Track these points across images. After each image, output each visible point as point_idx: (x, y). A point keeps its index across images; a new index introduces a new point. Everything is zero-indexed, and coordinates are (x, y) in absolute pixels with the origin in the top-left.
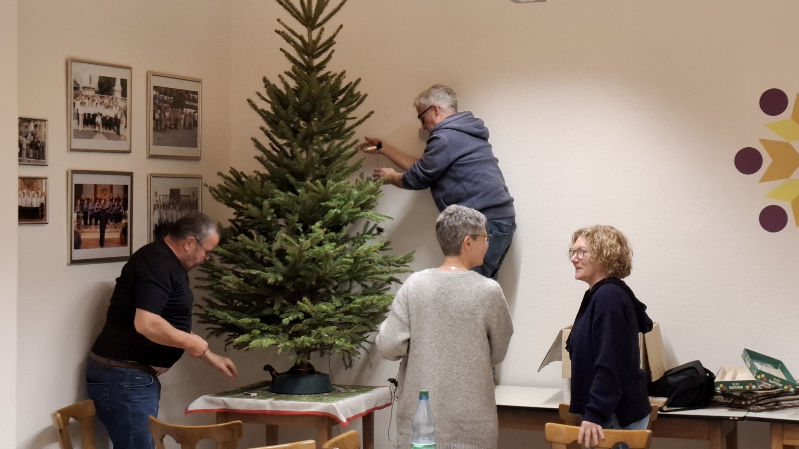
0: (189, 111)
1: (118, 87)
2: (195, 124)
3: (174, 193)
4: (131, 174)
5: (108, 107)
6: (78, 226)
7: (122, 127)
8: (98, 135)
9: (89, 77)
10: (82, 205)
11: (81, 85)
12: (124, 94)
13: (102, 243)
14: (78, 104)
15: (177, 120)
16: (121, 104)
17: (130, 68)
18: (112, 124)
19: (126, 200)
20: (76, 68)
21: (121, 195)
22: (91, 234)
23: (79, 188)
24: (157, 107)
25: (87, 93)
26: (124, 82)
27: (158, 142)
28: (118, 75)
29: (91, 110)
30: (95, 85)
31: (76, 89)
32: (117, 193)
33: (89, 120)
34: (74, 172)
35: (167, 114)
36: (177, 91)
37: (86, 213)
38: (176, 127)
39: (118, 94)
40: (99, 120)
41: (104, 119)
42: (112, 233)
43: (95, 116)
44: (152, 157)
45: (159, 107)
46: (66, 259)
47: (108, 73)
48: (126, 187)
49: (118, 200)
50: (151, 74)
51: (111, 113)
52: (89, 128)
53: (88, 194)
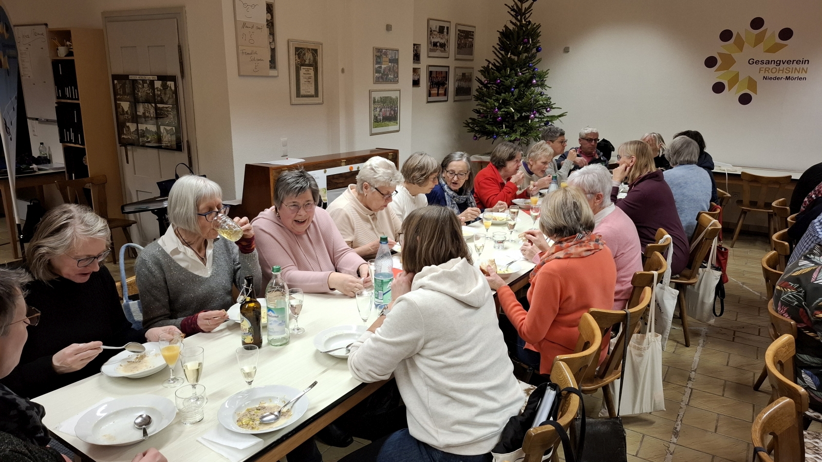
0: (470, 40)
1: (445, 30)
2: (472, 45)
3: (464, 74)
4: (449, 67)
5: (442, 39)
6: (430, 88)
7: (446, 47)
8: (438, 51)
9: (435, 26)
10: (432, 79)
11: (433, 30)
12: (447, 33)
13: (438, 95)
14: (431, 37)
15: (466, 44)
16: (446, 37)
17: (450, 22)
18: (443, 46)
19: (447, 77)
20: (431, 22)
21: (445, 75)
22: (434, 91)
23: (431, 72)
24: (459, 38)
25: (435, 33)
26: (448, 28)
27: (459, 53)
28: (446, 25)
29: (436, 40)
30: (438, 30)
31: (431, 31)
32: (444, 75)
33: (435, 44)
34: (430, 66)
35: (462, 41)
36: (466, 31)
37: (433, 83)
38: (465, 47)
39: (445, 33)
40: (438, 44)
41: (440, 44)
42: (441, 91)
43: (437, 42)
44: (456, 60)
45: (460, 39)
46: (425, 101)
47: (442, 24)
48: (447, 72)
49: (444, 77)
50: (457, 25)
51: (442, 41)
52: (435, 48)
53: (434, 75)
